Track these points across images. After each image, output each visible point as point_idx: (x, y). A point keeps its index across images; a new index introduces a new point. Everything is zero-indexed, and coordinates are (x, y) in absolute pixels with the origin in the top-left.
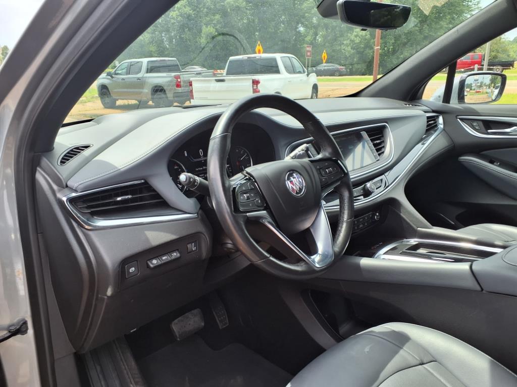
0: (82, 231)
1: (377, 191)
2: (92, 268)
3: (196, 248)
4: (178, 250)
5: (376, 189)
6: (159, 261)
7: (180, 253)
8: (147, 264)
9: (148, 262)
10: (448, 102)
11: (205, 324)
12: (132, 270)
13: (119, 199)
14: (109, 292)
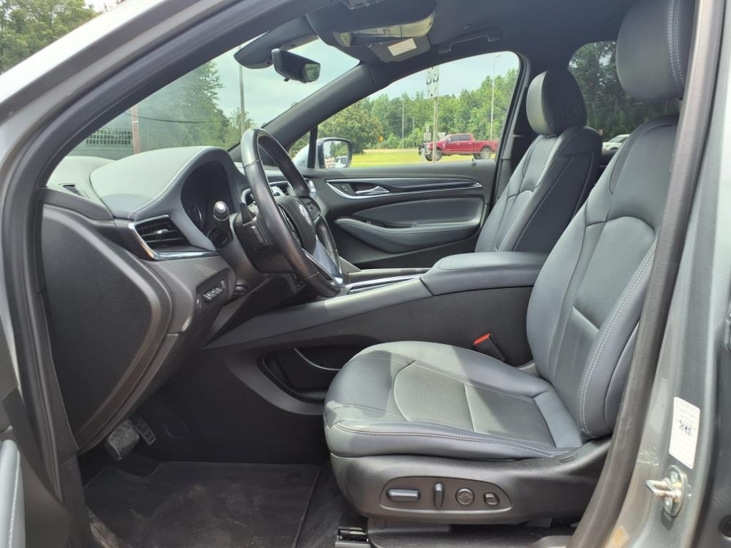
0: (149, 266)
10: (313, 167)
13: (160, 232)
14: (185, 326)
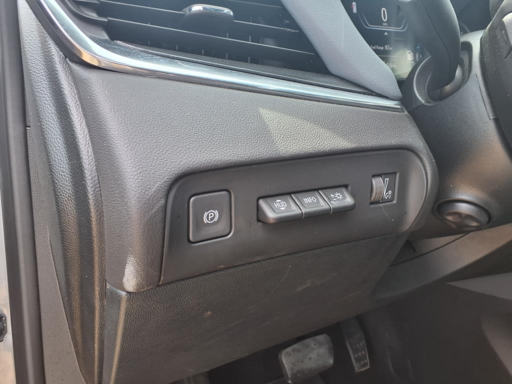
2: (84, 187)
3: (393, 195)
4: (346, 186)
6: (294, 207)
7: (353, 195)
8: (258, 208)
9: (261, 202)
11: (334, 362)
12: (211, 216)
14: (130, 280)
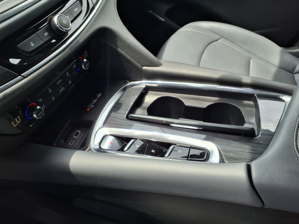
1: (73, 27)
5: (72, 22)
